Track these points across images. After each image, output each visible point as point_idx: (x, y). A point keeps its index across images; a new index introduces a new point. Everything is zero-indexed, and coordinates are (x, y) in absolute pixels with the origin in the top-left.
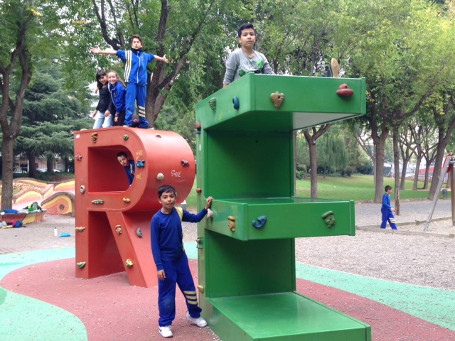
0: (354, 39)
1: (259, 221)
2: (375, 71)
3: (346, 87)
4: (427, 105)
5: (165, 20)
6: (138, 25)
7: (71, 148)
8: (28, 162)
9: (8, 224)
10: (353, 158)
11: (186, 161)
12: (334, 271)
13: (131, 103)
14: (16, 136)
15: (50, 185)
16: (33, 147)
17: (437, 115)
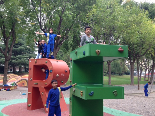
0: (123, 30)
1: (91, 93)
2: (130, 41)
3: (121, 49)
4: (149, 52)
5: (61, 23)
6: (52, 24)
7: (27, 64)
8: (13, 68)
9: (5, 90)
10: (123, 69)
11: (66, 71)
12: (117, 110)
13: (48, 51)
14: (9, 60)
15: (20, 76)
16: (15, 63)
17: (152, 56)
